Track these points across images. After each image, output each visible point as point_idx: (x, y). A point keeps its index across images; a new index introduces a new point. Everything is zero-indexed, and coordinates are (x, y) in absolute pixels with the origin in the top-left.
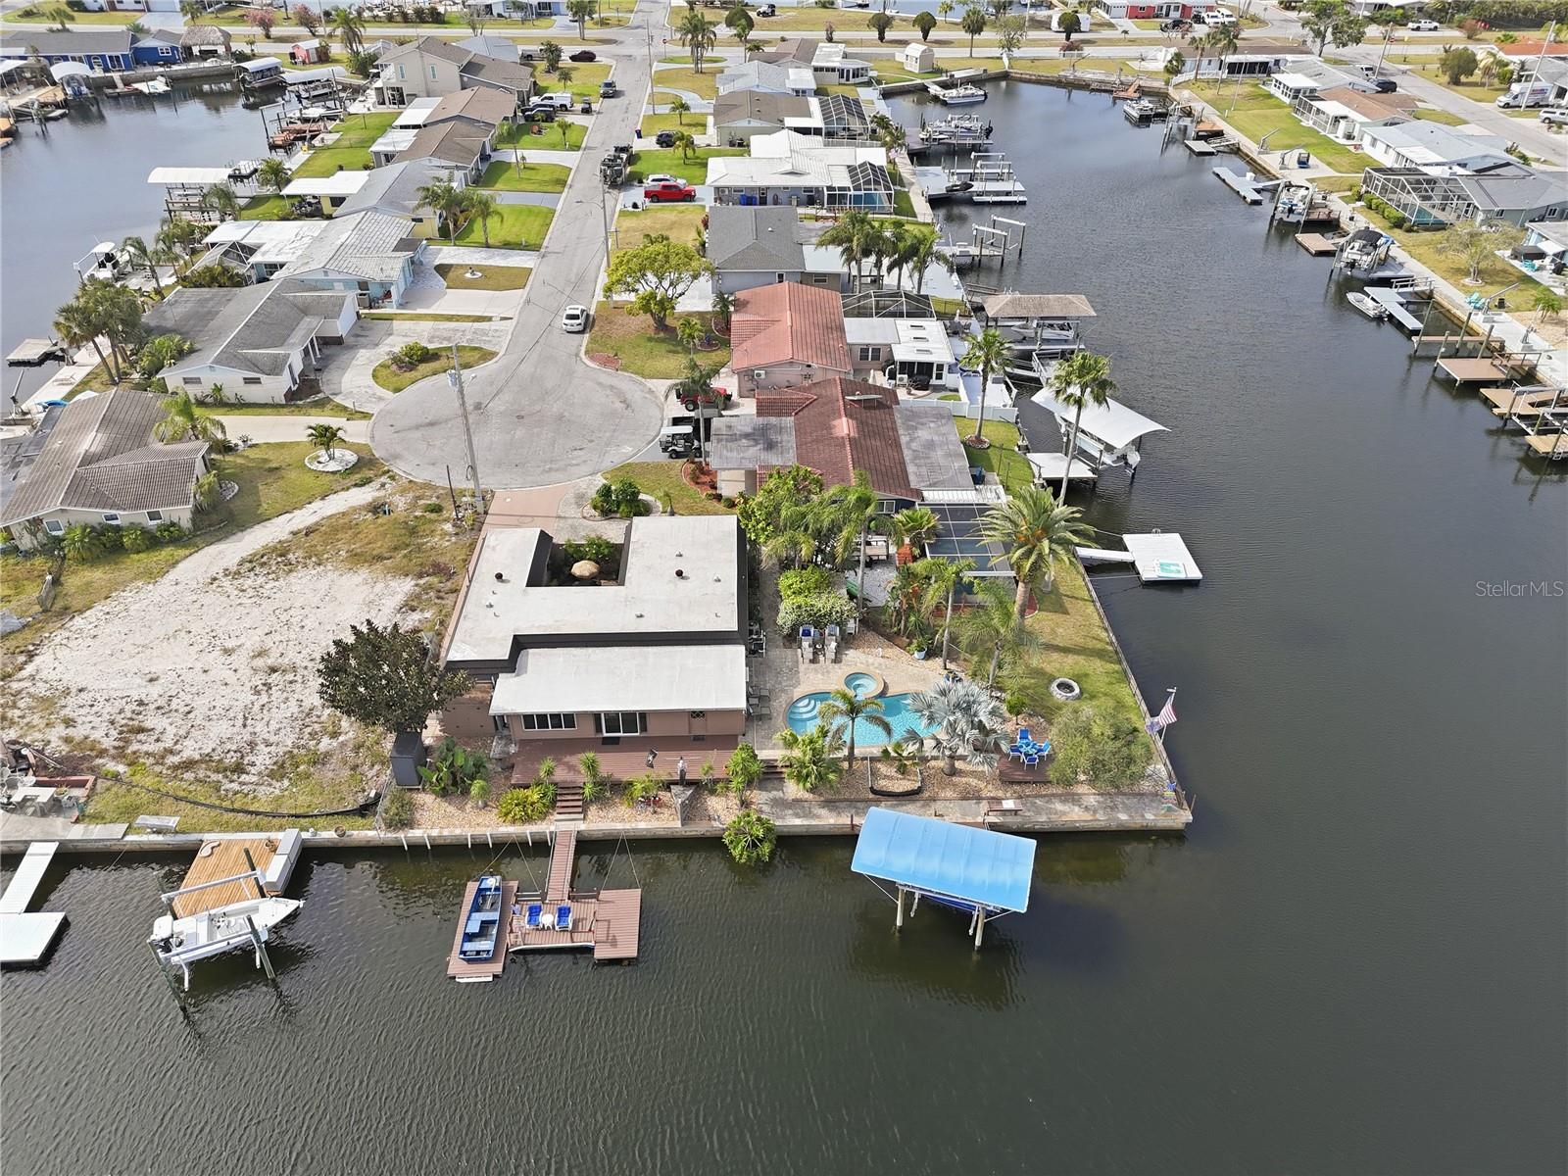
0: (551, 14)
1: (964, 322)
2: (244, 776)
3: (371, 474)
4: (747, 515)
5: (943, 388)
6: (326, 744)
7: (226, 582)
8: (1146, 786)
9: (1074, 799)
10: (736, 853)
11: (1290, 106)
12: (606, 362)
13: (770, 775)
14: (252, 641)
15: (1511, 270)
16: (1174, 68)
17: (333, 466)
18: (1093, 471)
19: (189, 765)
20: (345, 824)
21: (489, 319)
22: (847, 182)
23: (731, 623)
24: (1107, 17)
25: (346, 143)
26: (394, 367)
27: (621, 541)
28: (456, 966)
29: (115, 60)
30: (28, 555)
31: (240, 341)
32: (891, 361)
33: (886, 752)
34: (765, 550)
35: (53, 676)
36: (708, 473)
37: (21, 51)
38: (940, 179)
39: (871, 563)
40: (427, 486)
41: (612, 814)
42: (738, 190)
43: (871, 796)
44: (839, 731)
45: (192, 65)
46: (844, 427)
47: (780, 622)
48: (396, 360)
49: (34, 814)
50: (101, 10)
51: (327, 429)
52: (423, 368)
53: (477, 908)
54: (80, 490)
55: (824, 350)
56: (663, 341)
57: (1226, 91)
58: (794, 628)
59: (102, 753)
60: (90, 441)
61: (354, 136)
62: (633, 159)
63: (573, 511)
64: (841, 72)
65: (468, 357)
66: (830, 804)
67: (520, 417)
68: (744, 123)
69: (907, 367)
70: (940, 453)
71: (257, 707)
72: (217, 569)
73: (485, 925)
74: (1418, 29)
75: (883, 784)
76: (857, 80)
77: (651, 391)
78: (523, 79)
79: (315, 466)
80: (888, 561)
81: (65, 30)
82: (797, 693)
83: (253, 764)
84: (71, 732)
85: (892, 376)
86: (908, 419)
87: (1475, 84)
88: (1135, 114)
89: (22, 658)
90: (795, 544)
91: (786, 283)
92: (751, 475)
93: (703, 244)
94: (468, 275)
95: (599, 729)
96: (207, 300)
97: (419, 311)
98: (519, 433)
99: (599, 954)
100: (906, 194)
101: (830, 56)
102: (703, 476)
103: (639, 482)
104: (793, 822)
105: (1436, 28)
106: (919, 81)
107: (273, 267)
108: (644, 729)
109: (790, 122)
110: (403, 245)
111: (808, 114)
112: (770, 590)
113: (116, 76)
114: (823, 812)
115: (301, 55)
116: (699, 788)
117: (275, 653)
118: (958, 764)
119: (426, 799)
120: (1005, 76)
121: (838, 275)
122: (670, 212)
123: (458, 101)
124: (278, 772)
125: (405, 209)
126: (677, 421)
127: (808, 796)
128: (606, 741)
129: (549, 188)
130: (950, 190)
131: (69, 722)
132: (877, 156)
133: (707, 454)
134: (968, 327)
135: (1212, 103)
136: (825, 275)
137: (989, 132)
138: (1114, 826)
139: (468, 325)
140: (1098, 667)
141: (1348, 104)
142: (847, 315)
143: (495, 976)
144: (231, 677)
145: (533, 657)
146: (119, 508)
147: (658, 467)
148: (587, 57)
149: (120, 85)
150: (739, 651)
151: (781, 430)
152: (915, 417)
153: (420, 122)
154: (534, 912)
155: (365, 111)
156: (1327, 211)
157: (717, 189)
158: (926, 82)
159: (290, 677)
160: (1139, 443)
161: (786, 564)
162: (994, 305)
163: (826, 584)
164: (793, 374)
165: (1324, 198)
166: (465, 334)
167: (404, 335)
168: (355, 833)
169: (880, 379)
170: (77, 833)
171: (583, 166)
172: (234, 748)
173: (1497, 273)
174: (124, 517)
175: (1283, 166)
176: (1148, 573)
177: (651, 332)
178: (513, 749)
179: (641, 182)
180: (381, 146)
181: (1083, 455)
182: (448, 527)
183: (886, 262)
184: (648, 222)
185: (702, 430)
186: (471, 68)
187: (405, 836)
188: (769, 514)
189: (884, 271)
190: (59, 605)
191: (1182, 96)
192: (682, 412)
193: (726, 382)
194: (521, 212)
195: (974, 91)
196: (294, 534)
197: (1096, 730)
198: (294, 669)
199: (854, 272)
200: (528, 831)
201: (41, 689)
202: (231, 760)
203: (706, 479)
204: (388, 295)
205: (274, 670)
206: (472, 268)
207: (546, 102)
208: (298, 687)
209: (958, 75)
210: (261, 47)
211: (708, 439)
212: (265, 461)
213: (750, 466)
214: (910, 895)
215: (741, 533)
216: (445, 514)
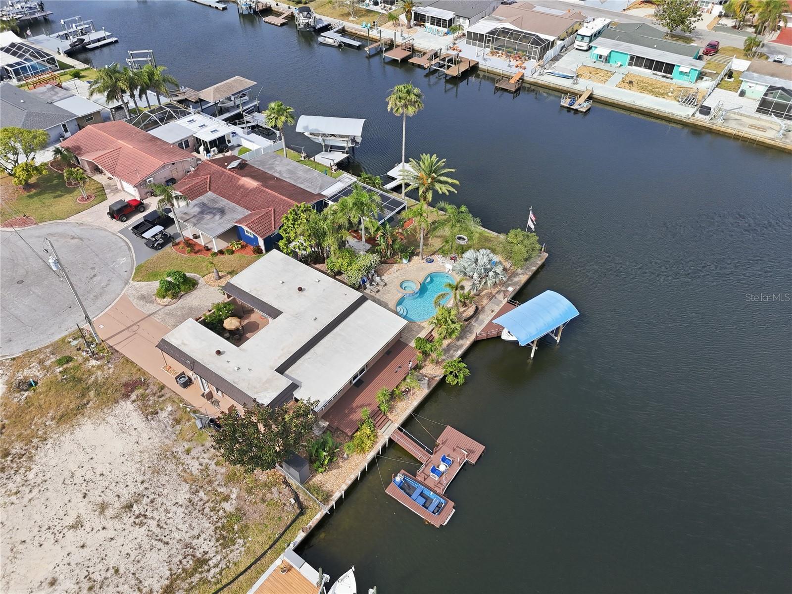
2: (210, 562)
5: (233, 147)
6: (229, 506)
9: (516, 274)
12: (24, 224)
14: (84, 508)
18: (346, 153)
20: (300, 525)
22: (15, 59)
32: (199, 144)
36: (193, 244)
40: (32, 354)
41: (399, 410)
43: (467, 323)
46: (249, 182)
63: (153, 307)
66: (460, 338)
75: (464, 316)
83: (206, 553)
85: (208, 151)
95: (351, 382)
100: (49, 57)
102: (193, 247)
114: (462, 341)
119: (319, 479)
121: (98, 112)
124: (226, 542)
127: (447, 342)
128: (357, 385)
130: (73, 46)
136: (91, 115)
142: (145, 130)
143: (454, 507)
144: (108, 533)
147: (159, 258)
151: (214, 201)
152: (263, 163)
156: (263, 4)
159: (146, 500)
162: (208, 96)
164: (167, 172)
168: (311, 524)
172: (181, 557)
173: (356, 11)
178: (323, 424)
187: (334, 502)
198: (141, 495)
200: (379, 448)
202: (189, 564)
203: (198, 248)
205: (129, 507)
216: (78, 358)
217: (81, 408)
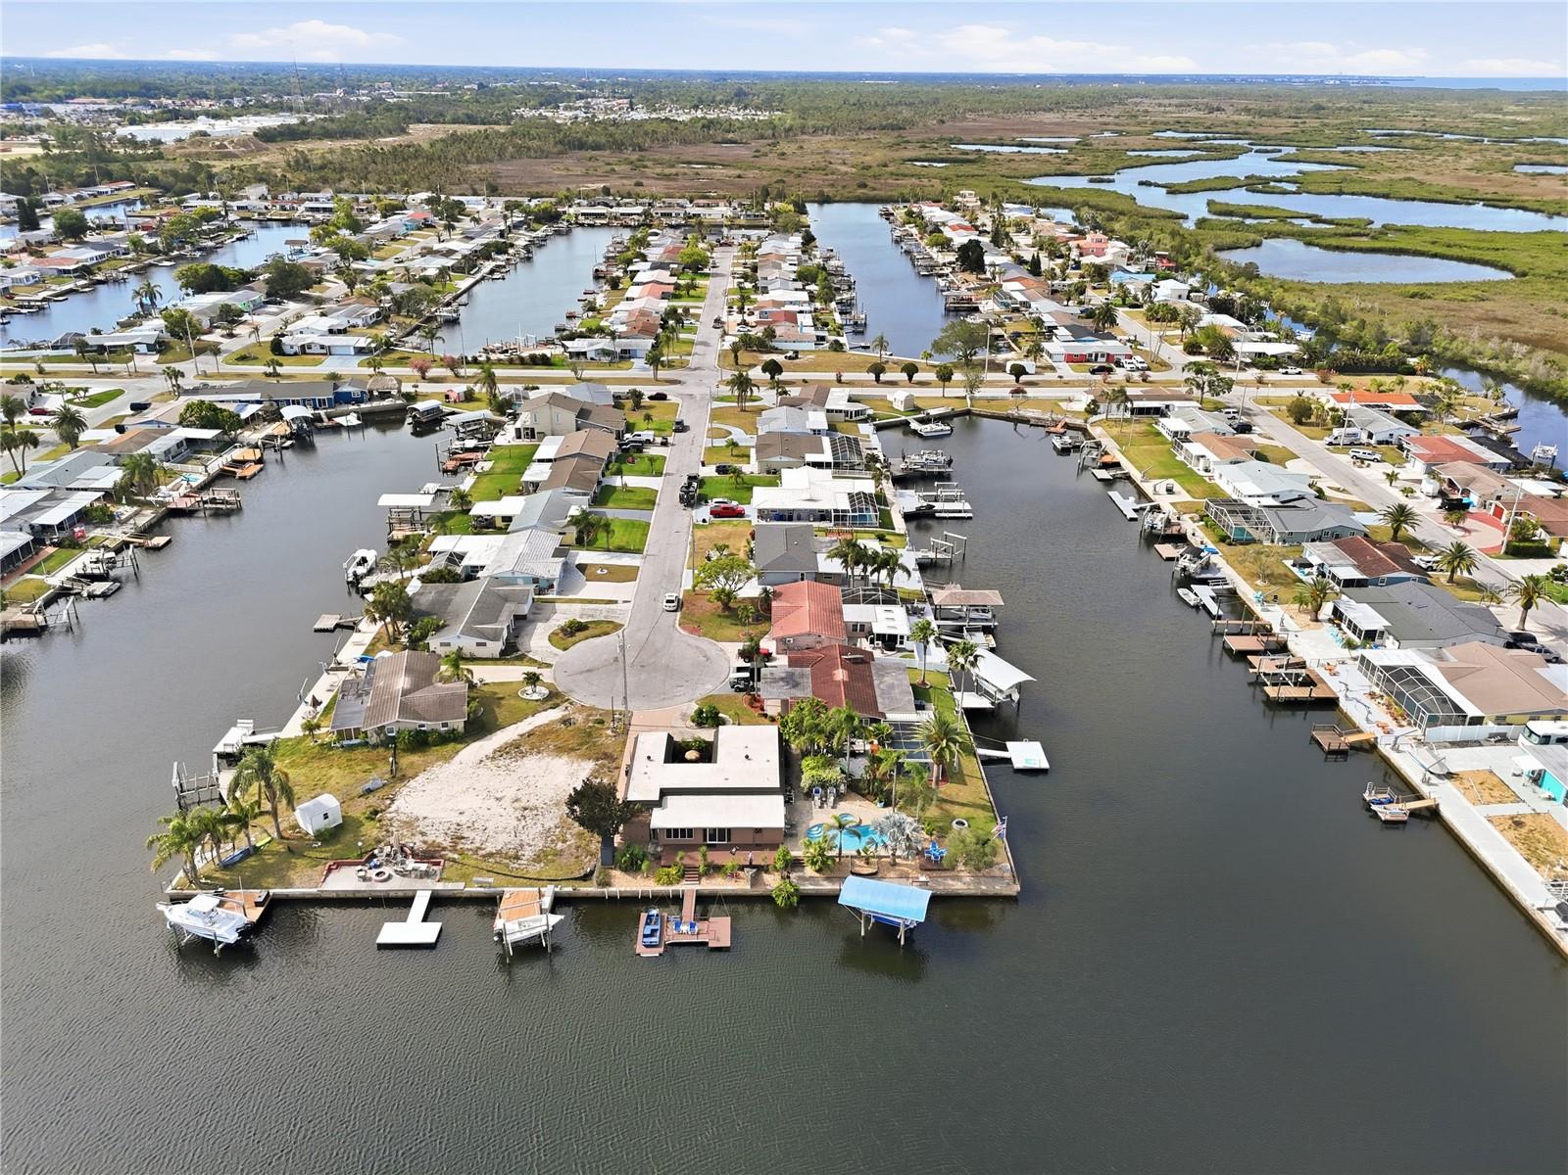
0: (630, 358)
1: (920, 606)
2: (520, 861)
3: (558, 701)
4: (784, 725)
5: (904, 650)
6: (560, 846)
7: (488, 762)
8: (996, 872)
9: (958, 878)
10: (779, 902)
11: (1171, 443)
12: (693, 631)
13: (796, 864)
14: (510, 794)
15: (1290, 574)
16: (1092, 409)
17: (536, 697)
18: (993, 703)
19: (491, 855)
20: (577, 884)
21: (616, 602)
22: (847, 506)
23: (776, 784)
24: (1050, 361)
25: (499, 470)
26: (561, 635)
27: (711, 739)
28: (640, 948)
29: (322, 402)
30: (375, 746)
31: (473, 620)
32: (871, 632)
33: (858, 852)
34: (793, 746)
35: (408, 811)
36: (759, 701)
37: (257, 396)
38: (910, 500)
39: (854, 754)
40: (592, 708)
41: (713, 881)
42: (773, 511)
43: (851, 875)
44: (834, 838)
45: (375, 404)
46: (840, 675)
47: (802, 785)
48: (563, 630)
49: (416, 877)
50: (296, 354)
51: (535, 674)
52: (579, 635)
53: (647, 924)
54: (406, 710)
55: (830, 626)
56: (727, 617)
57: (1130, 429)
58: (810, 788)
59: (444, 849)
60: (402, 682)
61: (503, 465)
62: (702, 483)
63: (680, 724)
64: (846, 412)
65: (606, 629)
66: (828, 879)
67: (642, 666)
68: (777, 459)
69: (881, 637)
70: (897, 691)
71: (520, 827)
72: (481, 756)
73: (654, 931)
74: (1286, 373)
75: (857, 870)
76: (858, 418)
77: (722, 650)
78: (618, 419)
79: (525, 696)
80: (865, 754)
81: (275, 375)
82: (812, 824)
83: (524, 855)
84: (425, 838)
85: (872, 642)
86: (878, 670)
87: (1311, 424)
88: (1059, 447)
89: (388, 802)
90: (812, 742)
91: (805, 581)
92: (785, 703)
93: (751, 551)
94: (599, 572)
95: (705, 840)
96: (442, 592)
97: (570, 597)
98: (643, 677)
99: (710, 945)
100: (888, 512)
101: (838, 399)
102: (756, 702)
103: (719, 706)
104: (808, 887)
105: (1300, 373)
106: (903, 418)
107: (475, 569)
108: (729, 840)
109: (810, 457)
110: (558, 553)
111: (822, 452)
112: (797, 769)
113: (322, 412)
114: (825, 883)
115: (453, 396)
116: (761, 869)
117: (524, 800)
118: (897, 860)
119: (616, 873)
120: (968, 412)
121: (839, 574)
122: (728, 526)
123: (578, 441)
124: (537, 859)
125: (554, 526)
126: (739, 670)
127: (817, 875)
128: (709, 845)
129: (644, 506)
130: (918, 509)
131: (423, 834)
132: (868, 486)
133: (759, 690)
134: (923, 609)
135: (1116, 439)
136: (831, 575)
137: (950, 462)
138: (979, 893)
139: (603, 606)
140: (981, 813)
141: (1207, 447)
142: (845, 602)
143: (660, 954)
144: (503, 813)
145: (670, 800)
146: (424, 719)
147: (728, 697)
148: (661, 397)
149: (326, 420)
150: (780, 799)
151: (802, 676)
152: (884, 669)
153: (552, 457)
154: (678, 925)
155: (506, 443)
156: (1178, 528)
157: (760, 511)
158: (909, 418)
159: (535, 812)
160: (1020, 687)
161: (805, 754)
162: (940, 596)
163: (828, 764)
164: (810, 641)
165: (1179, 519)
166: (600, 613)
167: (565, 613)
168: (582, 889)
169: (864, 644)
170: (440, 886)
171: (666, 488)
172: (512, 847)
173: (1280, 576)
174: (428, 725)
175: (1156, 493)
176: (1018, 764)
177: (720, 611)
178: (659, 849)
179: (706, 502)
180: (528, 476)
181: (987, 694)
182: (609, 732)
183: (870, 569)
184: (713, 533)
185: (755, 675)
186: (583, 414)
187: (607, 891)
188: (797, 724)
189: (868, 573)
190: (399, 775)
191: (1096, 432)
192: (742, 663)
193: (767, 644)
194: (627, 524)
195: (942, 427)
196: (521, 736)
197: (968, 840)
198: (536, 809)
199: (850, 573)
200: (671, 889)
201: (403, 818)
202: (512, 853)
203: (758, 705)
204: (552, 586)
205: (526, 809)
206: (602, 567)
207: (637, 438)
208: (540, 817)
209: (933, 412)
210: (424, 388)
211: (759, 680)
212: (495, 693)
213: (785, 697)
214: (868, 919)
215: (780, 735)
216: (606, 725)
217: (573, 750)
